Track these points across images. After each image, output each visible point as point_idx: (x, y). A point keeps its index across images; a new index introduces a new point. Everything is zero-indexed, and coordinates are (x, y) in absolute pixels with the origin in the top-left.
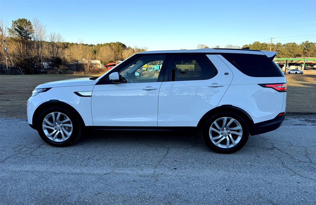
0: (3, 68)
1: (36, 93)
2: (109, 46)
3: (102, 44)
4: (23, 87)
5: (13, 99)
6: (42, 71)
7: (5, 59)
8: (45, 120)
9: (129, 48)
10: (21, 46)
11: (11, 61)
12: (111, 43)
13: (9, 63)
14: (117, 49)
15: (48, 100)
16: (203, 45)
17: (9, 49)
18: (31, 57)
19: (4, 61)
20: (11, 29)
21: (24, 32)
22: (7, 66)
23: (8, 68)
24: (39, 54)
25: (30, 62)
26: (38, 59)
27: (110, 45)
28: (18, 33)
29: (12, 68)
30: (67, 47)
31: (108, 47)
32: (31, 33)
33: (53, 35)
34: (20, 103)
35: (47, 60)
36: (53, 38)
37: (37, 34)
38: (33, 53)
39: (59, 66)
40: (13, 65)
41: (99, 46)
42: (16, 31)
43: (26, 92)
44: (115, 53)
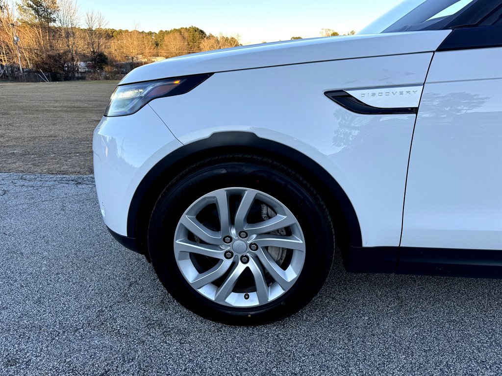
0: (16, 71)
1: (132, 99)
2: (178, 33)
3: (166, 31)
4: (51, 100)
5: (37, 122)
6: (76, 75)
7: (16, 56)
8: (187, 220)
9: (211, 37)
10: (40, 35)
11: (26, 60)
12: (181, 28)
13: (24, 63)
14: (191, 38)
15: (204, 134)
16: (329, 30)
17: (22, 40)
18: (58, 52)
19: (15, 60)
20: (22, 5)
21: (42, 11)
22: (21, 68)
23: (24, 72)
24: (70, 47)
25: (56, 60)
26: (70, 56)
27: (179, 31)
28: (33, 12)
29: (30, 72)
30: (113, 36)
31: (177, 35)
32: (54, 12)
33: (90, 14)
34: (50, 130)
35: (84, 58)
36: (90, 19)
37: (65, 12)
38: (61, 46)
39: (104, 67)
40: (31, 66)
41: (163, 34)
42: (31, 9)
43: (58, 109)
44: (189, 45)
